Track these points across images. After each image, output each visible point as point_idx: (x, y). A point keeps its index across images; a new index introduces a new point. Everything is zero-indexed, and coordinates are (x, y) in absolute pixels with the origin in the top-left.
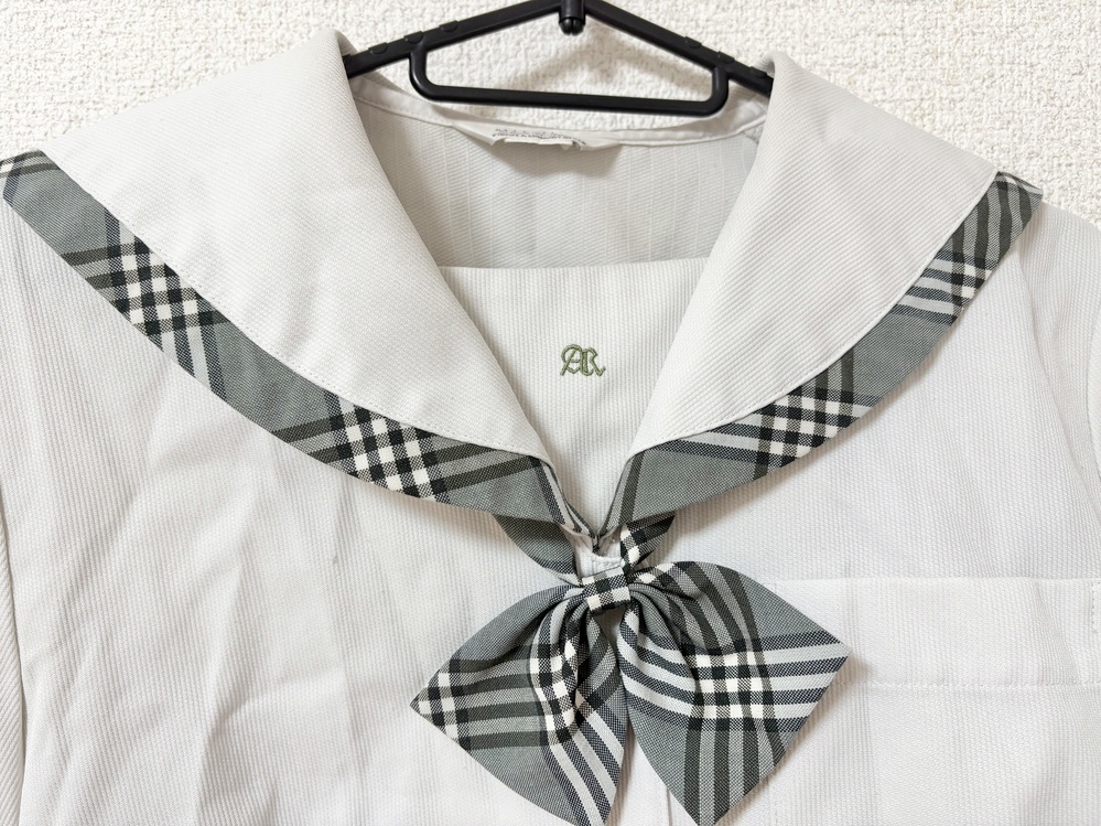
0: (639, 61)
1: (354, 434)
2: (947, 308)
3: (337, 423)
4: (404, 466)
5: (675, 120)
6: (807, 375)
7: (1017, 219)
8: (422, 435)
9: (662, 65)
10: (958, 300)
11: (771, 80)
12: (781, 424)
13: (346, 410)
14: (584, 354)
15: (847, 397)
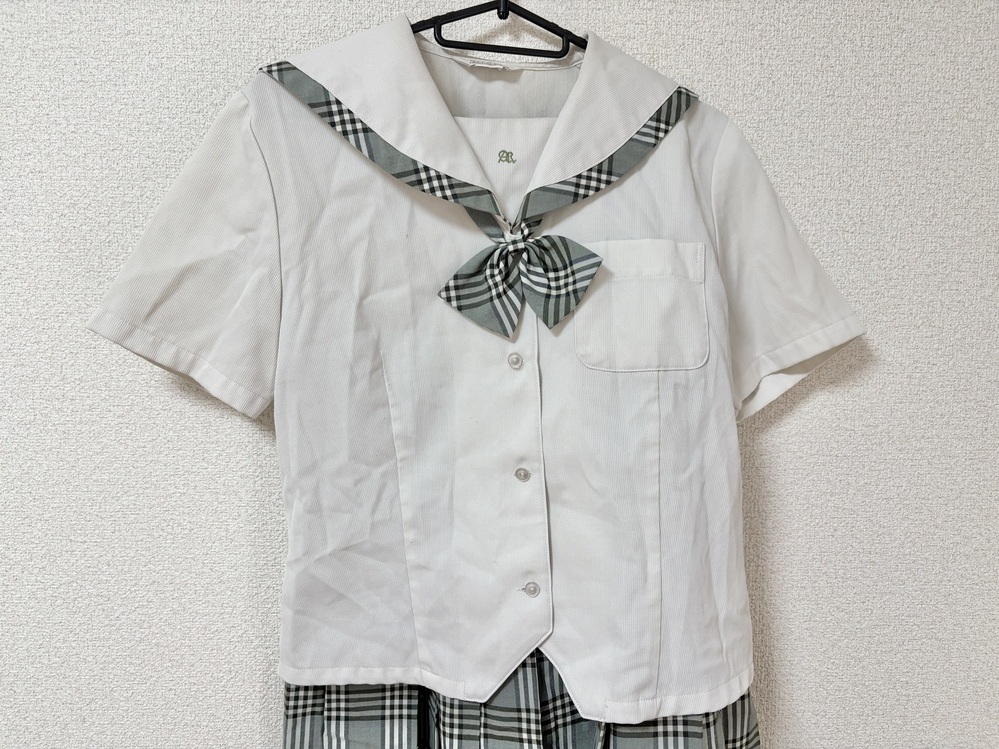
0: (532, 32)
1: (423, 176)
2: (652, 140)
3: (417, 171)
4: (442, 188)
5: (547, 59)
6: (594, 163)
7: (684, 107)
8: (448, 177)
9: (541, 34)
10: (657, 138)
11: (586, 42)
12: (583, 182)
13: (420, 166)
14: (508, 154)
15: (610, 173)
